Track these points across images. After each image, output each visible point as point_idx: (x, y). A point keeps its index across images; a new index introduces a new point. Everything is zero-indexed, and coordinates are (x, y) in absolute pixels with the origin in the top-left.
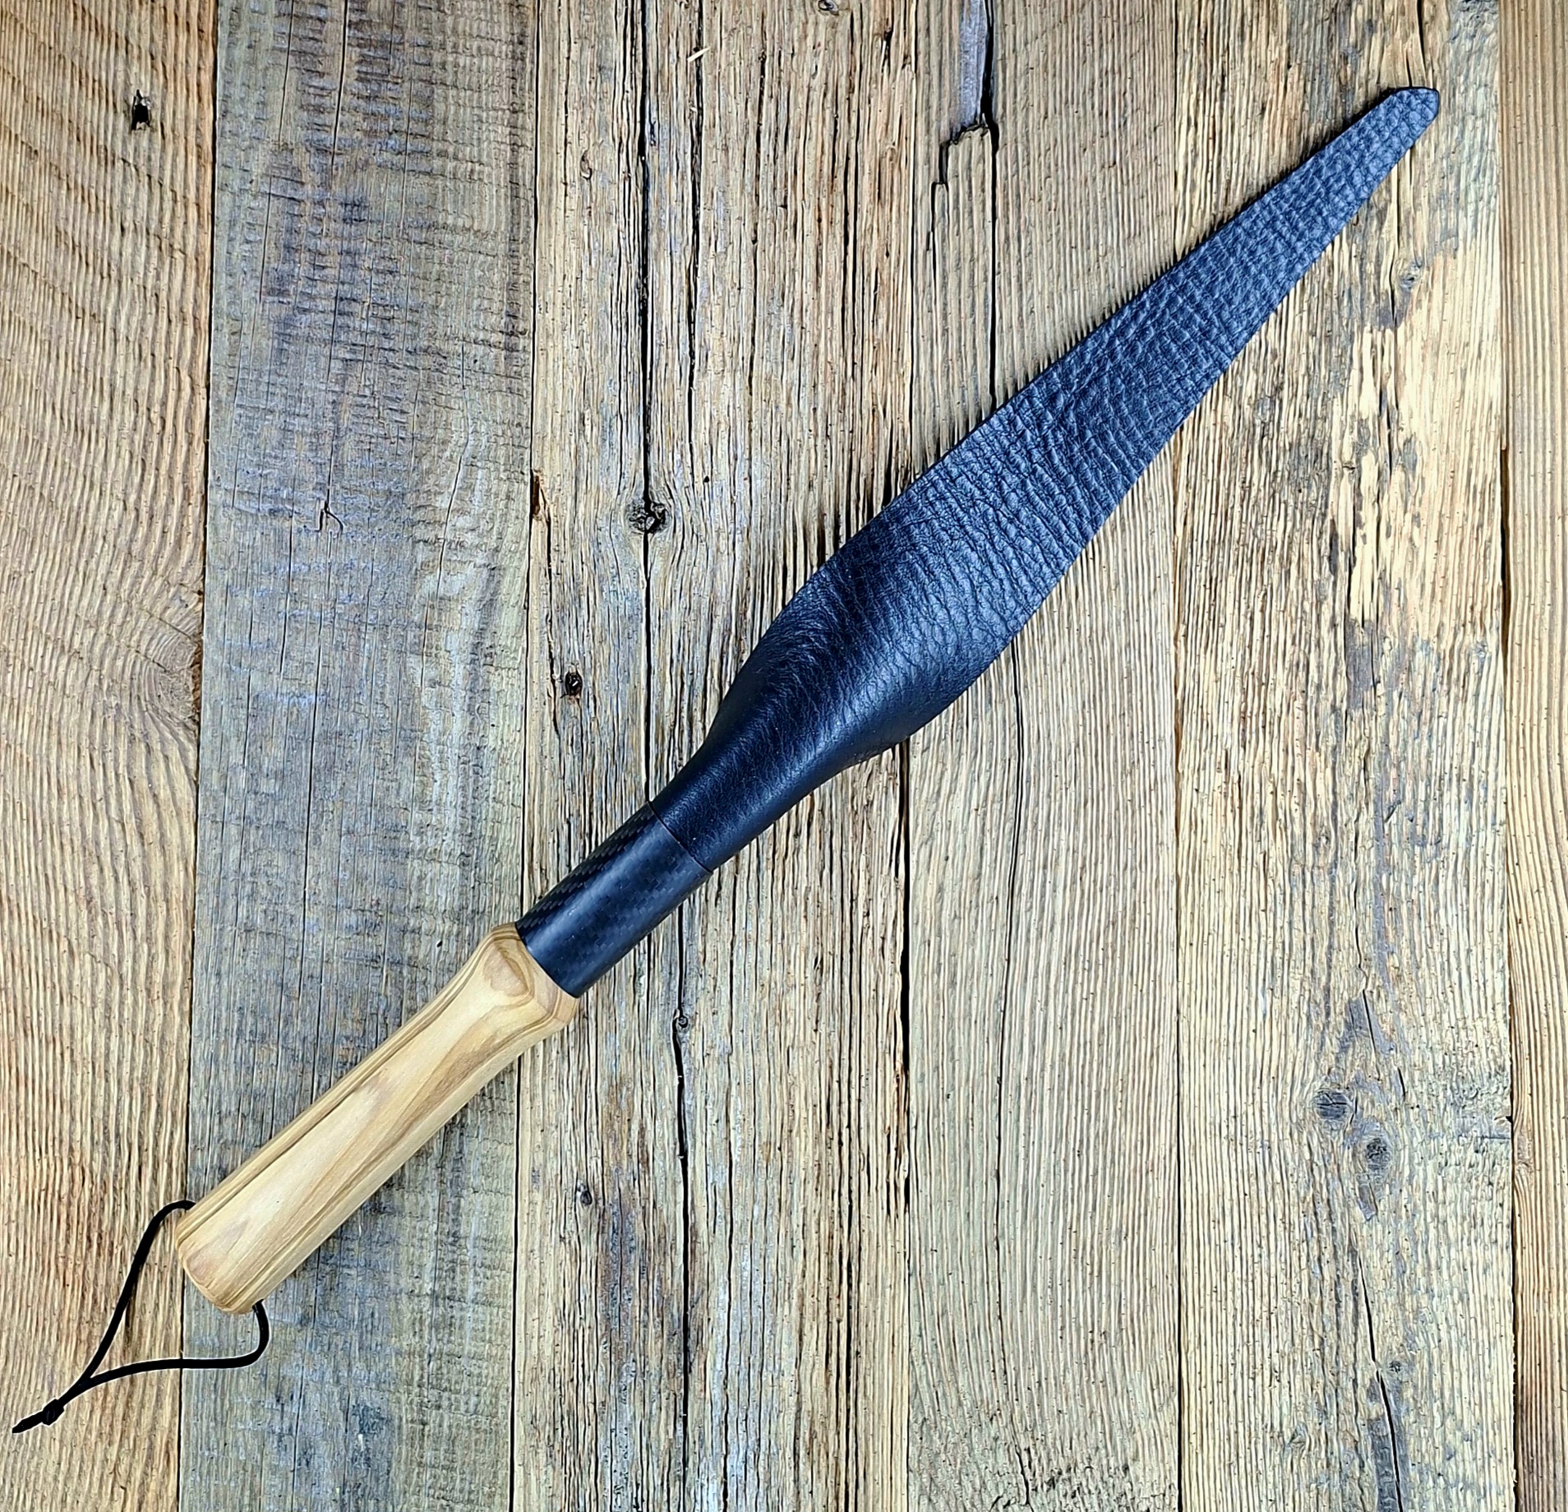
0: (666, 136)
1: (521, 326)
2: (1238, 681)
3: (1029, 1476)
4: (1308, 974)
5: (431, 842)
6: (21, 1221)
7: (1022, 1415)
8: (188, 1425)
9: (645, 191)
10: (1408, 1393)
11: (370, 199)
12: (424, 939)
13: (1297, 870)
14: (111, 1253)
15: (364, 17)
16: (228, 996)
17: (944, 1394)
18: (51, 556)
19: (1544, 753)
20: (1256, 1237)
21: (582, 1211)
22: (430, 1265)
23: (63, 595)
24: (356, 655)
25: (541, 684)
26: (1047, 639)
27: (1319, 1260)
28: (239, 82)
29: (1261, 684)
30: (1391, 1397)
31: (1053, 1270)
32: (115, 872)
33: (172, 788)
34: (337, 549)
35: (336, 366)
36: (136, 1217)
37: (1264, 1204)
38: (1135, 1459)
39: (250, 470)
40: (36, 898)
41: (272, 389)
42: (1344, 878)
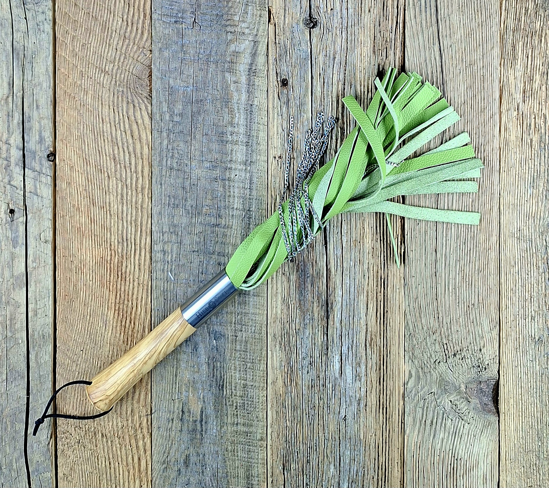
2: (522, 79)
3: (447, 352)
4: (546, 181)
5: (235, 138)
6: (94, 269)
7: (444, 332)
14: (126, 280)
16: (165, 191)
17: (417, 325)
18: (97, 38)
20: (527, 271)
21: (291, 264)
23: (101, 52)
24: (207, 72)
25: (273, 82)
26: (454, 65)
29: (531, 80)
31: (455, 283)
32: (123, 149)
33: (143, 119)
34: (199, 35)
36: (134, 267)
37: (529, 260)
38: (484, 347)
39: (167, 7)
40: (95, 158)
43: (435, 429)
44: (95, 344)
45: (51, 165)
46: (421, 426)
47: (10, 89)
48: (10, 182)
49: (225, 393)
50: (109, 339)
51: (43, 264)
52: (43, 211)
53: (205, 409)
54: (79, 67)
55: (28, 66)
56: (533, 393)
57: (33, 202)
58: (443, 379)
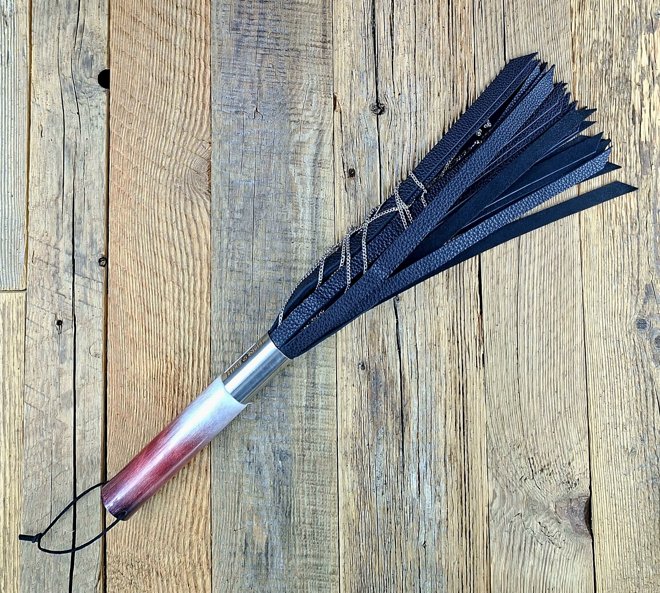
1: (328, 39)
3: (533, 468)
4: (631, 275)
5: (300, 234)
6: (148, 384)
7: (530, 445)
8: (214, 460)
12: (299, 271)
13: (625, 236)
14: (183, 395)
16: (225, 295)
17: (500, 439)
18: (153, 131)
20: (615, 375)
21: (361, 372)
22: (305, 395)
23: (158, 147)
24: (270, 165)
25: (339, 173)
27: (639, 383)
31: (540, 389)
32: (181, 249)
33: (201, 217)
34: (261, 125)
35: (259, 57)
36: (192, 381)
37: (617, 362)
38: (573, 460)
39: (227, 97)
40: (151, 261)
41: (235, 66)
42: (642, 238)
43: (524, 555)
45: (102, 271)
46: (508, 552)
47: (60, 189)
48: (58, 290)
49: (292, 520)
51: (92, 380)
52: (92, 322)
53: (271, 539)
54: (134, 163)
55: (79, 164)
56: (629, 511)
57: (82, 312)
58: (530, 498)
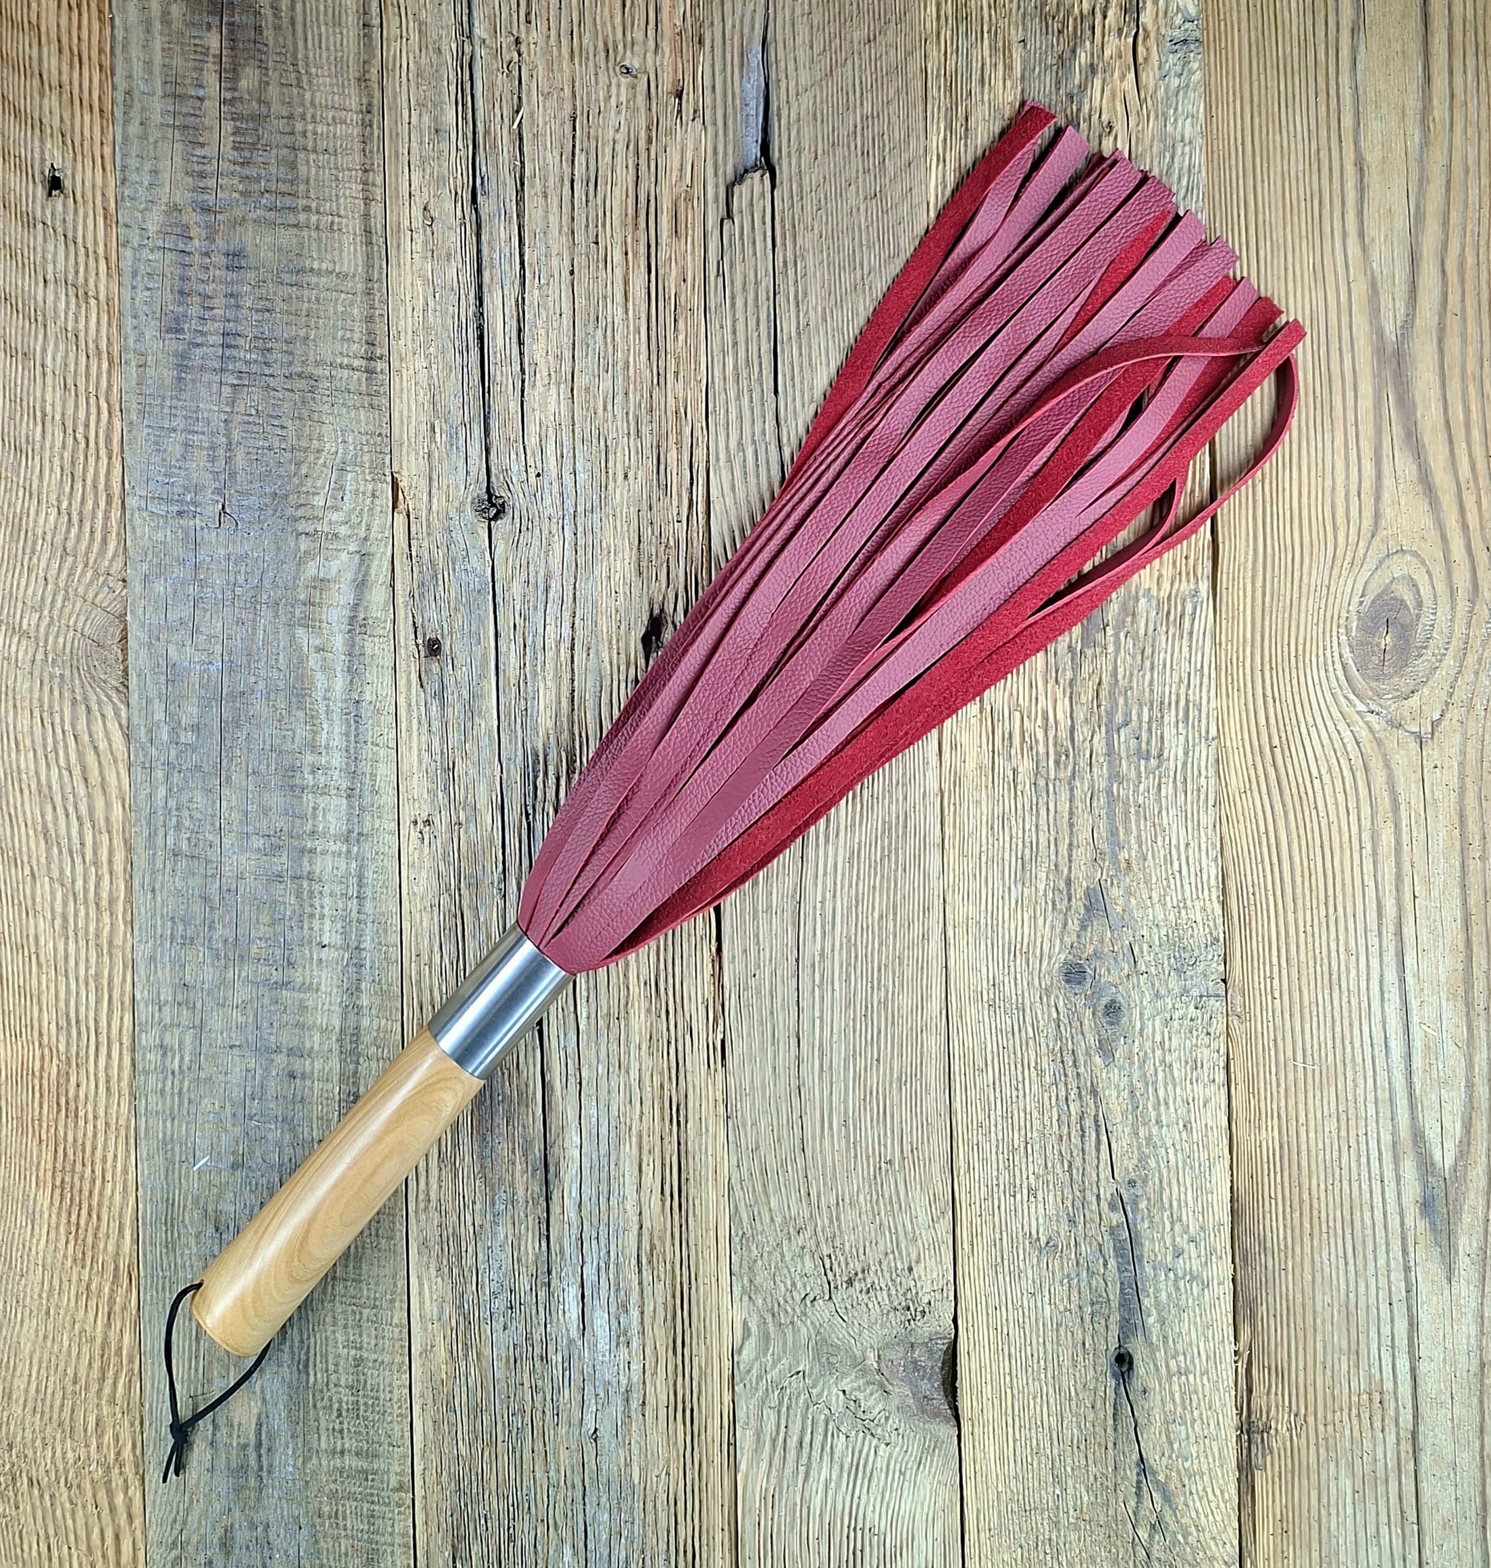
0: (494, 187)
1: (378, 352)
3: (830, 1276)
4: (1052, 868)
5: (322, 780)
7: (823, 1228)
8: (144, 1250)
9: (479, 235)
10: (1143, 1205)
11: (249, 249)
12: (320, 858)
13: (1042, 782)
14: (76, 1116)
15: (236, 94)
16: (162, 907)
17: (759, 1213)
19: (1249, 678)
20: (1014, 1082)
23: (12, 588)
24: (254, 629)
25: (406, 647)
27: (1067, 1099)
28: (134, 154)
30: (1128, 1208)
31: (846, 1111)
32: (66, 809)
33: (109, 740)
34: (234, 542)
35: (227, 391)
36: (96, 1086)
37: (1019, 1055)
38: (917, 1261)
39: (160, 479)
41: (173, 411)
42: (1081, 787)
43: (809, 1457)
44: (10, 1268)
46: (775, 1449)
49: (312, 1379)
50: (41, 1254)
53: (270, 1418)
56: (1039, 1370)
58: (824, 1340)
